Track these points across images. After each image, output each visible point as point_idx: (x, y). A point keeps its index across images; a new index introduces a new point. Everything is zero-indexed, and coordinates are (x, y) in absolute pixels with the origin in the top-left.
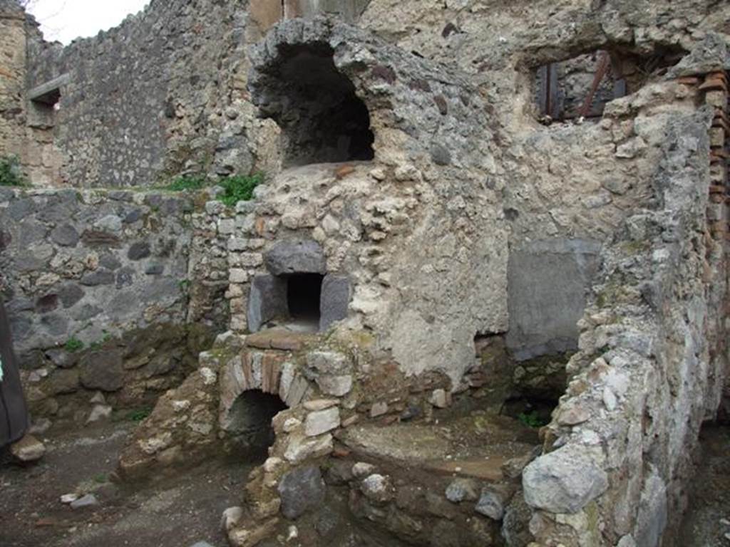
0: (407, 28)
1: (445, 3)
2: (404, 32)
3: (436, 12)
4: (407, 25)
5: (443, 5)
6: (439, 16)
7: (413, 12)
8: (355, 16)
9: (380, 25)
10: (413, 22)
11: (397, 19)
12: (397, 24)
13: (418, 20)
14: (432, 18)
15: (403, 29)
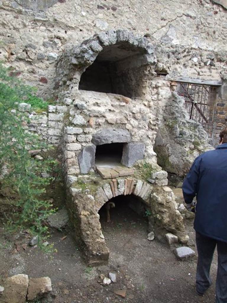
0: (75, 27)
1: (95, 24)
2: (74, 28)
3: (91, 26)
4: (75, 25)
5: (94, 25)
6: (92, 28)
7: (79, 21)
8: (45, 6)
9: (61, 19)
10: (79, 26)
11: (70, 20)
12: (70, 22)
13: (81, 26)
14: (88, 28)
15: (73, 26)
